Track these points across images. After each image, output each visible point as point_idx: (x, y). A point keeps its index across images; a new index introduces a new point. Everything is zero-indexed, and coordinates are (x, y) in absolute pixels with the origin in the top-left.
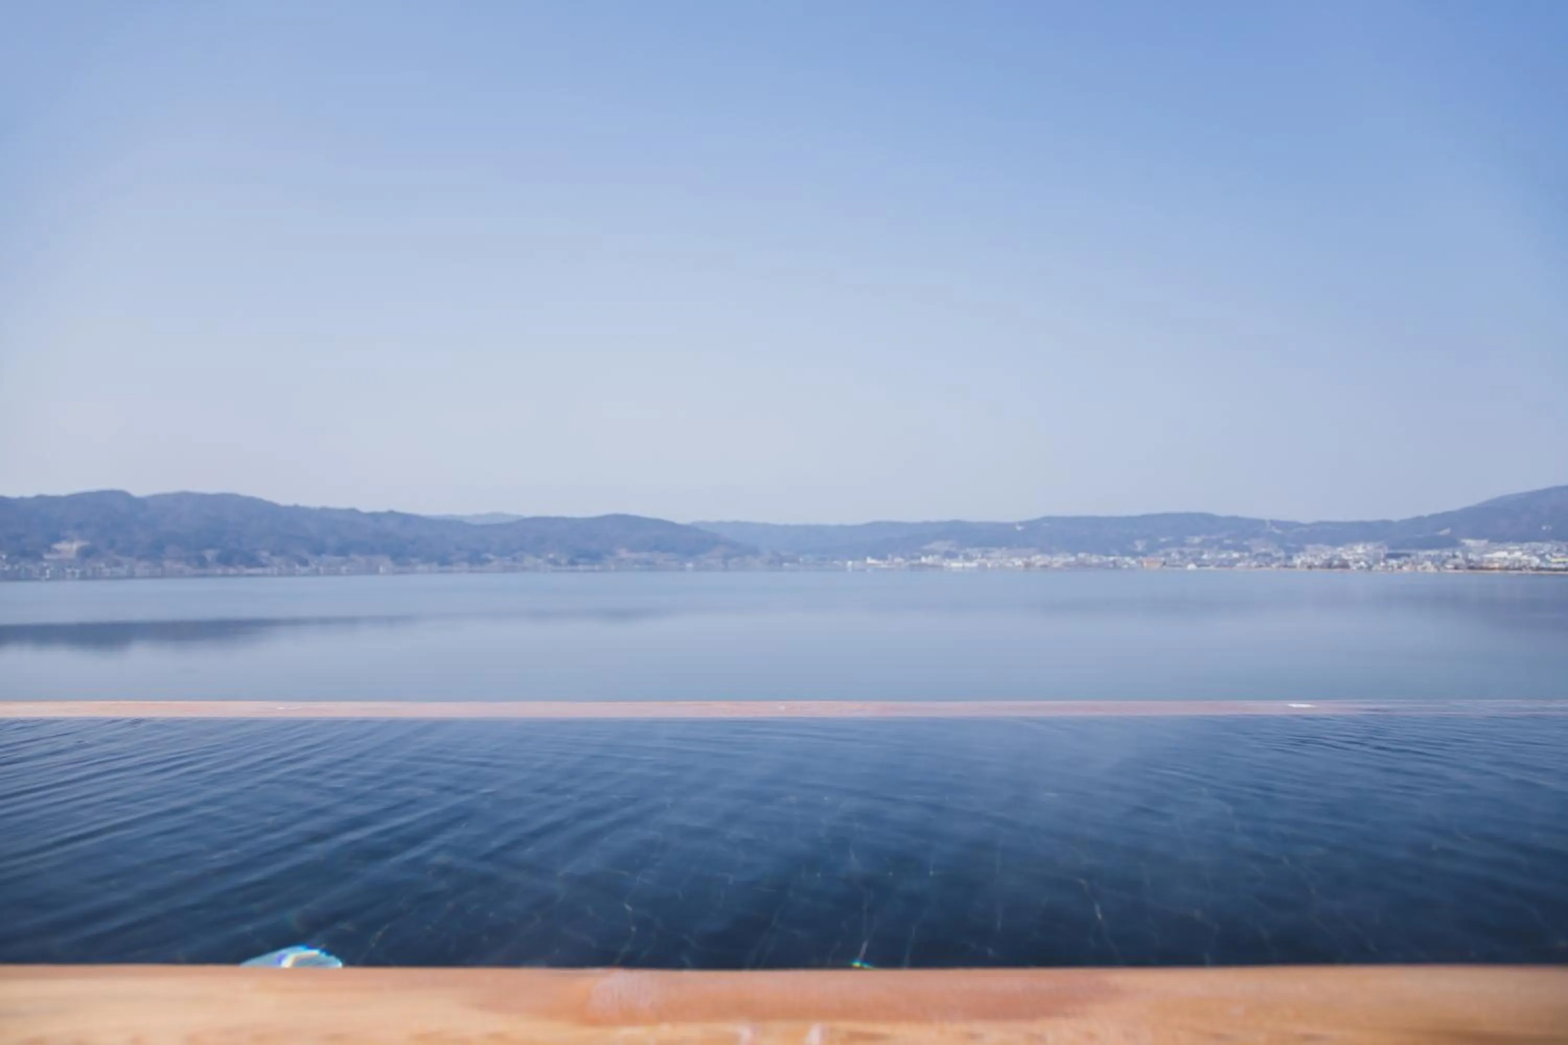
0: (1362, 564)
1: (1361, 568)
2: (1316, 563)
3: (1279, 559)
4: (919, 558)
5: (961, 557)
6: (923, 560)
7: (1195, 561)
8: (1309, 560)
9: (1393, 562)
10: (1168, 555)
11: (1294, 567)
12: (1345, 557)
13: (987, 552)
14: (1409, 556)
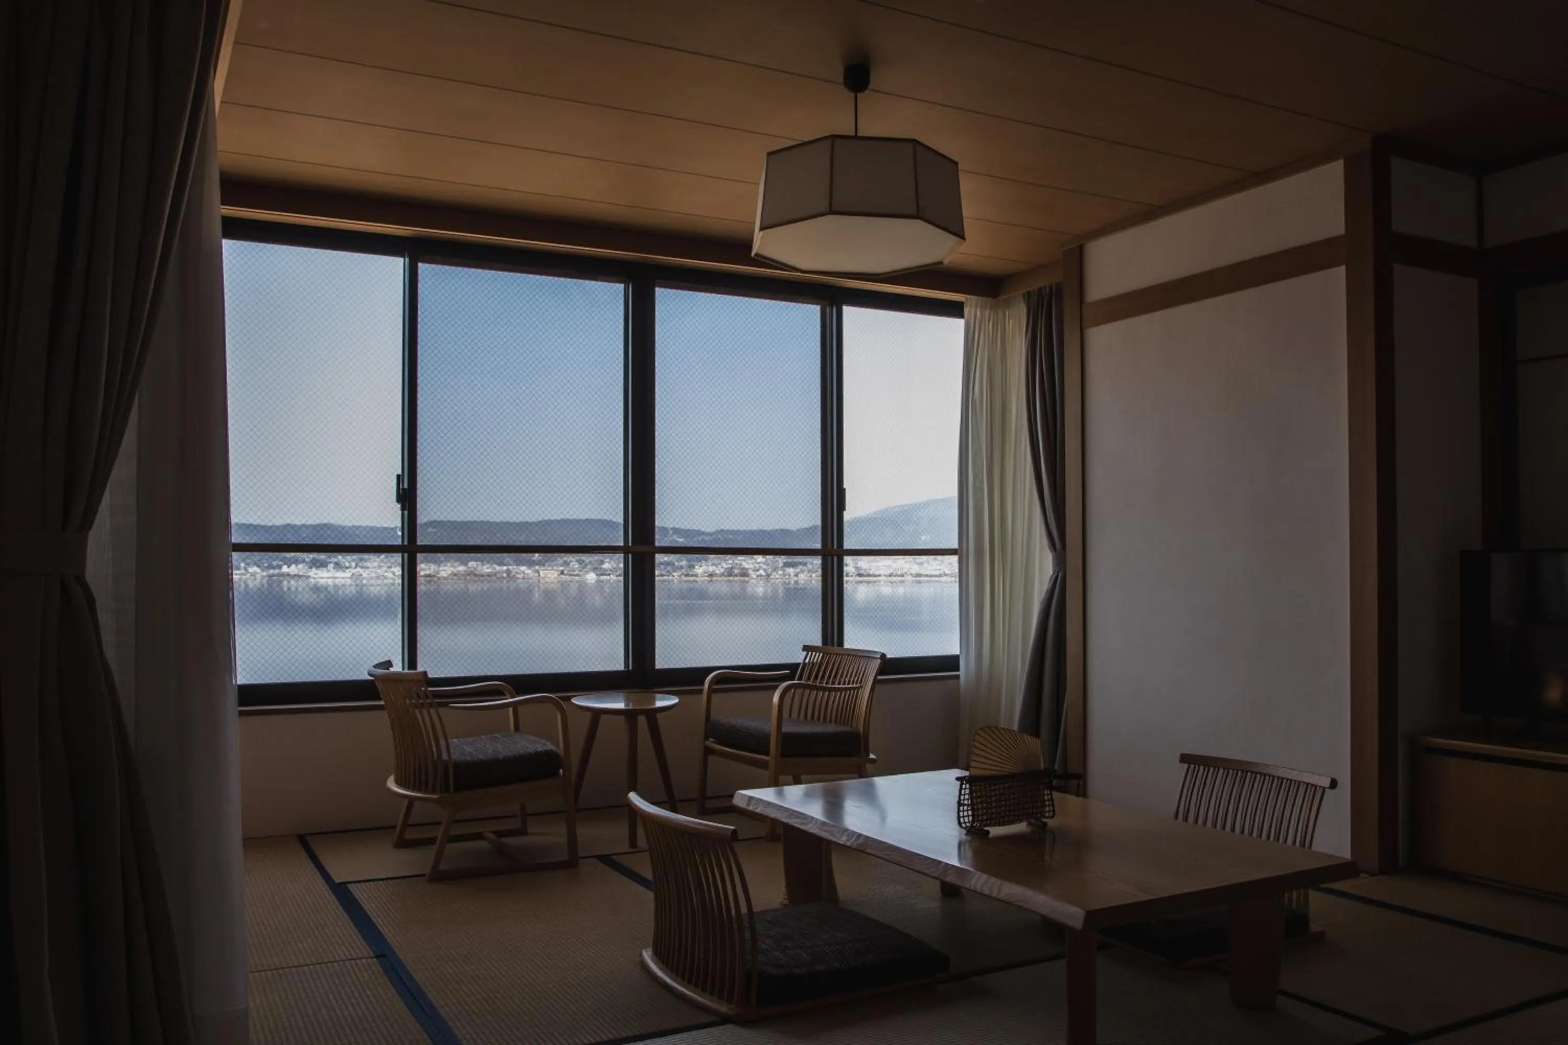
0: (762, 572)
1: (761, 575)
2: (718, 572)
3: (682, 567)
4: (280, 567)
5: (331, 566)
6: (285, 569)
7: (595, 569)
8: (711, 569)
9: (791, 571)
10: (566, 564)
11: (696, 576)
12: (745, 565)
13: (361, 560)
14: (805, 564)
